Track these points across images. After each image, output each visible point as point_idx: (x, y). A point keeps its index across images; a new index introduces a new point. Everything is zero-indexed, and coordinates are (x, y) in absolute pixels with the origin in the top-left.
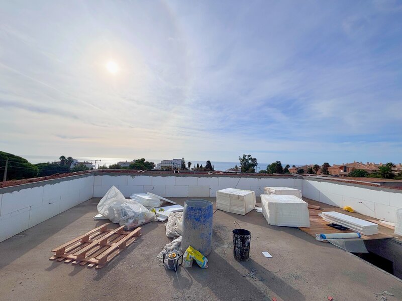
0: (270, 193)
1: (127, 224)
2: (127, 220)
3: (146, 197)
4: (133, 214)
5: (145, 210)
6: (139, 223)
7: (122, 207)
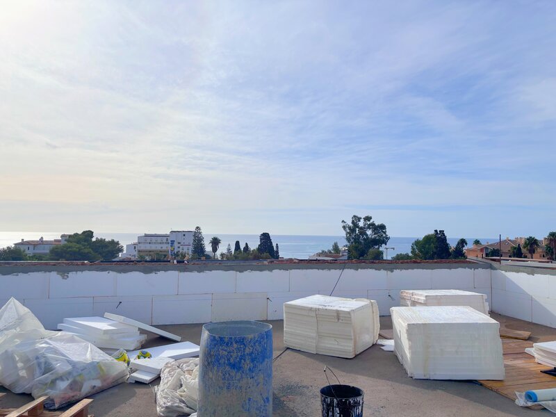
0: (414, 303)
1: (52, 393)
2: (53, 382)
3: (102, 325)
4: (69, 368)
5: (101, 357)
6: (86, 388)
7: (37, 350)
